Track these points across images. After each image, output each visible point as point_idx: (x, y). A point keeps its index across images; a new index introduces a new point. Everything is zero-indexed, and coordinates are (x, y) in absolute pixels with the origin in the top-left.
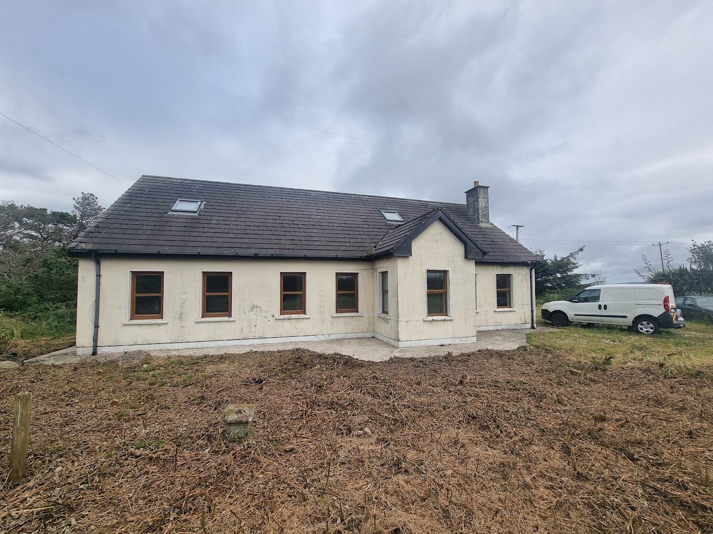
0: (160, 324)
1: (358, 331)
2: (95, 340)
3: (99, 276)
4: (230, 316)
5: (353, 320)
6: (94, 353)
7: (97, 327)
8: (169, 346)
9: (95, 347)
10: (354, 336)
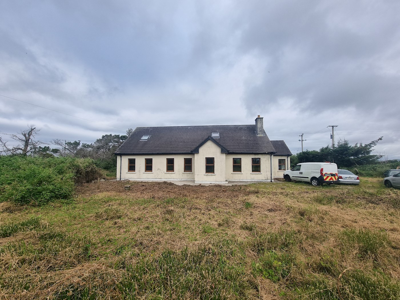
0: (134, 173)
1: (191, 178)
2: (120, 177)
3: (121, 160)
4: (152, 172)
5: (190, 174)
6: (120, 180)
7: (121, 173)
8: (137, 180)
9: (120, 178)
10: (190, 180)
